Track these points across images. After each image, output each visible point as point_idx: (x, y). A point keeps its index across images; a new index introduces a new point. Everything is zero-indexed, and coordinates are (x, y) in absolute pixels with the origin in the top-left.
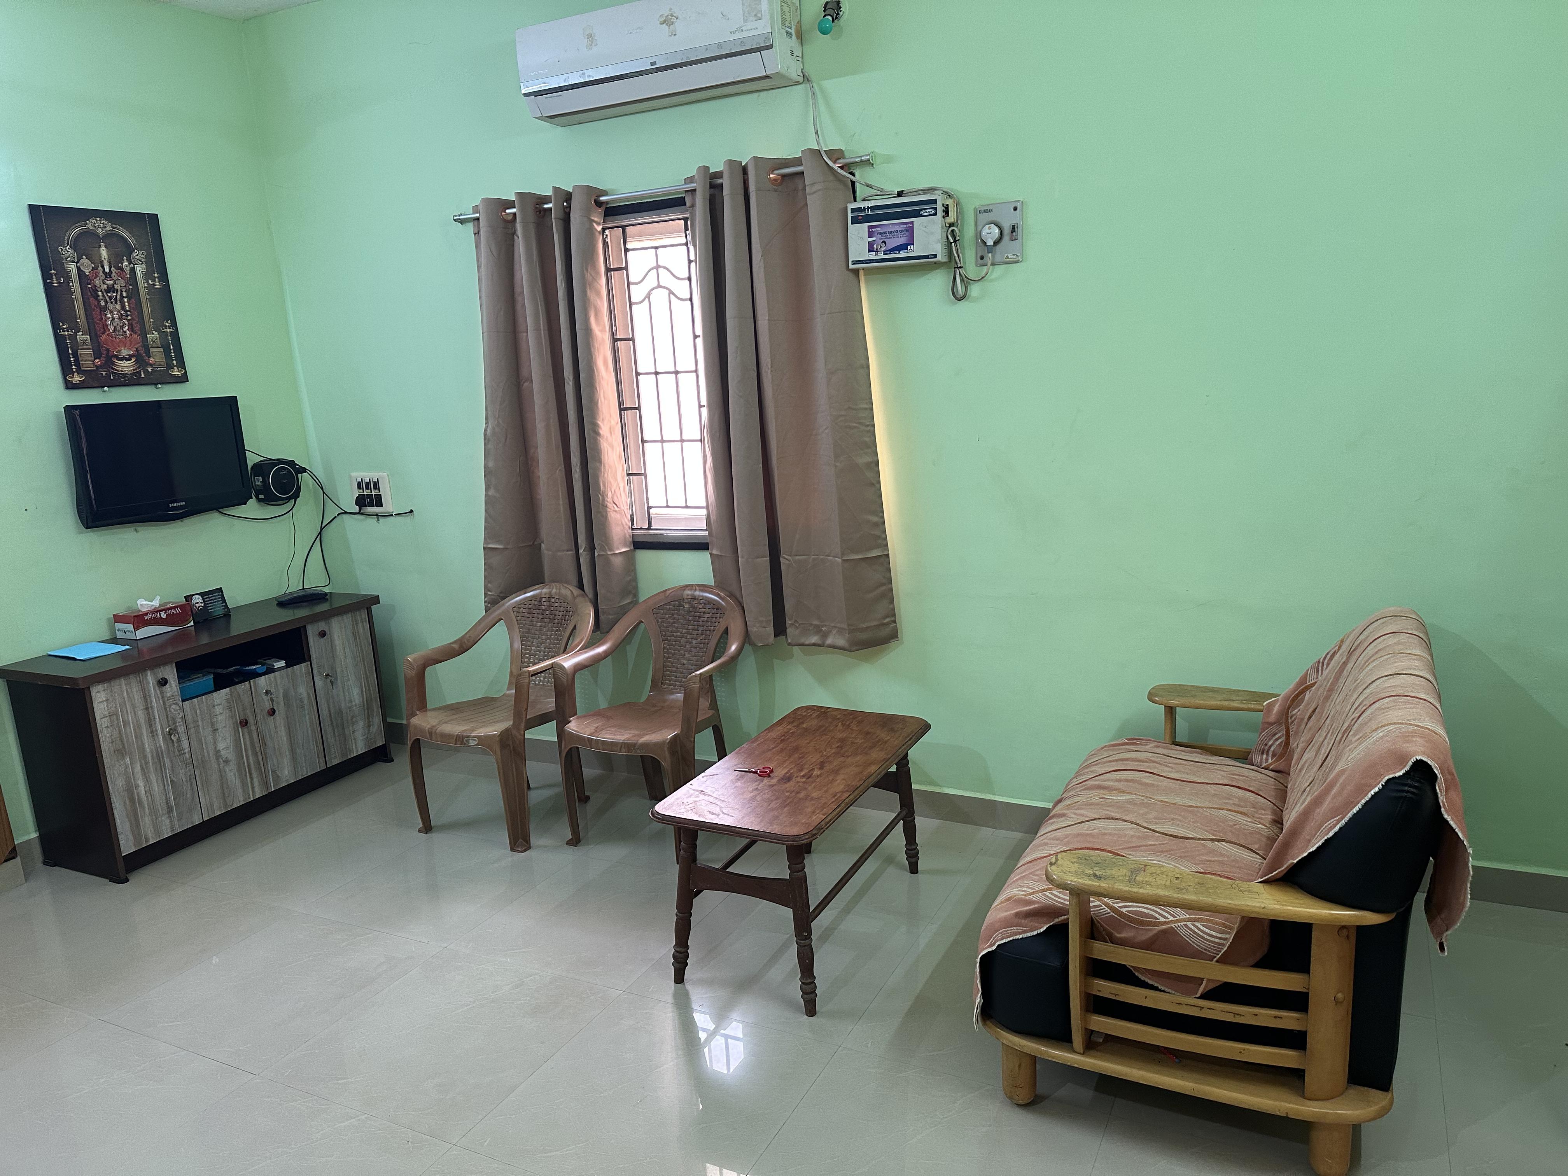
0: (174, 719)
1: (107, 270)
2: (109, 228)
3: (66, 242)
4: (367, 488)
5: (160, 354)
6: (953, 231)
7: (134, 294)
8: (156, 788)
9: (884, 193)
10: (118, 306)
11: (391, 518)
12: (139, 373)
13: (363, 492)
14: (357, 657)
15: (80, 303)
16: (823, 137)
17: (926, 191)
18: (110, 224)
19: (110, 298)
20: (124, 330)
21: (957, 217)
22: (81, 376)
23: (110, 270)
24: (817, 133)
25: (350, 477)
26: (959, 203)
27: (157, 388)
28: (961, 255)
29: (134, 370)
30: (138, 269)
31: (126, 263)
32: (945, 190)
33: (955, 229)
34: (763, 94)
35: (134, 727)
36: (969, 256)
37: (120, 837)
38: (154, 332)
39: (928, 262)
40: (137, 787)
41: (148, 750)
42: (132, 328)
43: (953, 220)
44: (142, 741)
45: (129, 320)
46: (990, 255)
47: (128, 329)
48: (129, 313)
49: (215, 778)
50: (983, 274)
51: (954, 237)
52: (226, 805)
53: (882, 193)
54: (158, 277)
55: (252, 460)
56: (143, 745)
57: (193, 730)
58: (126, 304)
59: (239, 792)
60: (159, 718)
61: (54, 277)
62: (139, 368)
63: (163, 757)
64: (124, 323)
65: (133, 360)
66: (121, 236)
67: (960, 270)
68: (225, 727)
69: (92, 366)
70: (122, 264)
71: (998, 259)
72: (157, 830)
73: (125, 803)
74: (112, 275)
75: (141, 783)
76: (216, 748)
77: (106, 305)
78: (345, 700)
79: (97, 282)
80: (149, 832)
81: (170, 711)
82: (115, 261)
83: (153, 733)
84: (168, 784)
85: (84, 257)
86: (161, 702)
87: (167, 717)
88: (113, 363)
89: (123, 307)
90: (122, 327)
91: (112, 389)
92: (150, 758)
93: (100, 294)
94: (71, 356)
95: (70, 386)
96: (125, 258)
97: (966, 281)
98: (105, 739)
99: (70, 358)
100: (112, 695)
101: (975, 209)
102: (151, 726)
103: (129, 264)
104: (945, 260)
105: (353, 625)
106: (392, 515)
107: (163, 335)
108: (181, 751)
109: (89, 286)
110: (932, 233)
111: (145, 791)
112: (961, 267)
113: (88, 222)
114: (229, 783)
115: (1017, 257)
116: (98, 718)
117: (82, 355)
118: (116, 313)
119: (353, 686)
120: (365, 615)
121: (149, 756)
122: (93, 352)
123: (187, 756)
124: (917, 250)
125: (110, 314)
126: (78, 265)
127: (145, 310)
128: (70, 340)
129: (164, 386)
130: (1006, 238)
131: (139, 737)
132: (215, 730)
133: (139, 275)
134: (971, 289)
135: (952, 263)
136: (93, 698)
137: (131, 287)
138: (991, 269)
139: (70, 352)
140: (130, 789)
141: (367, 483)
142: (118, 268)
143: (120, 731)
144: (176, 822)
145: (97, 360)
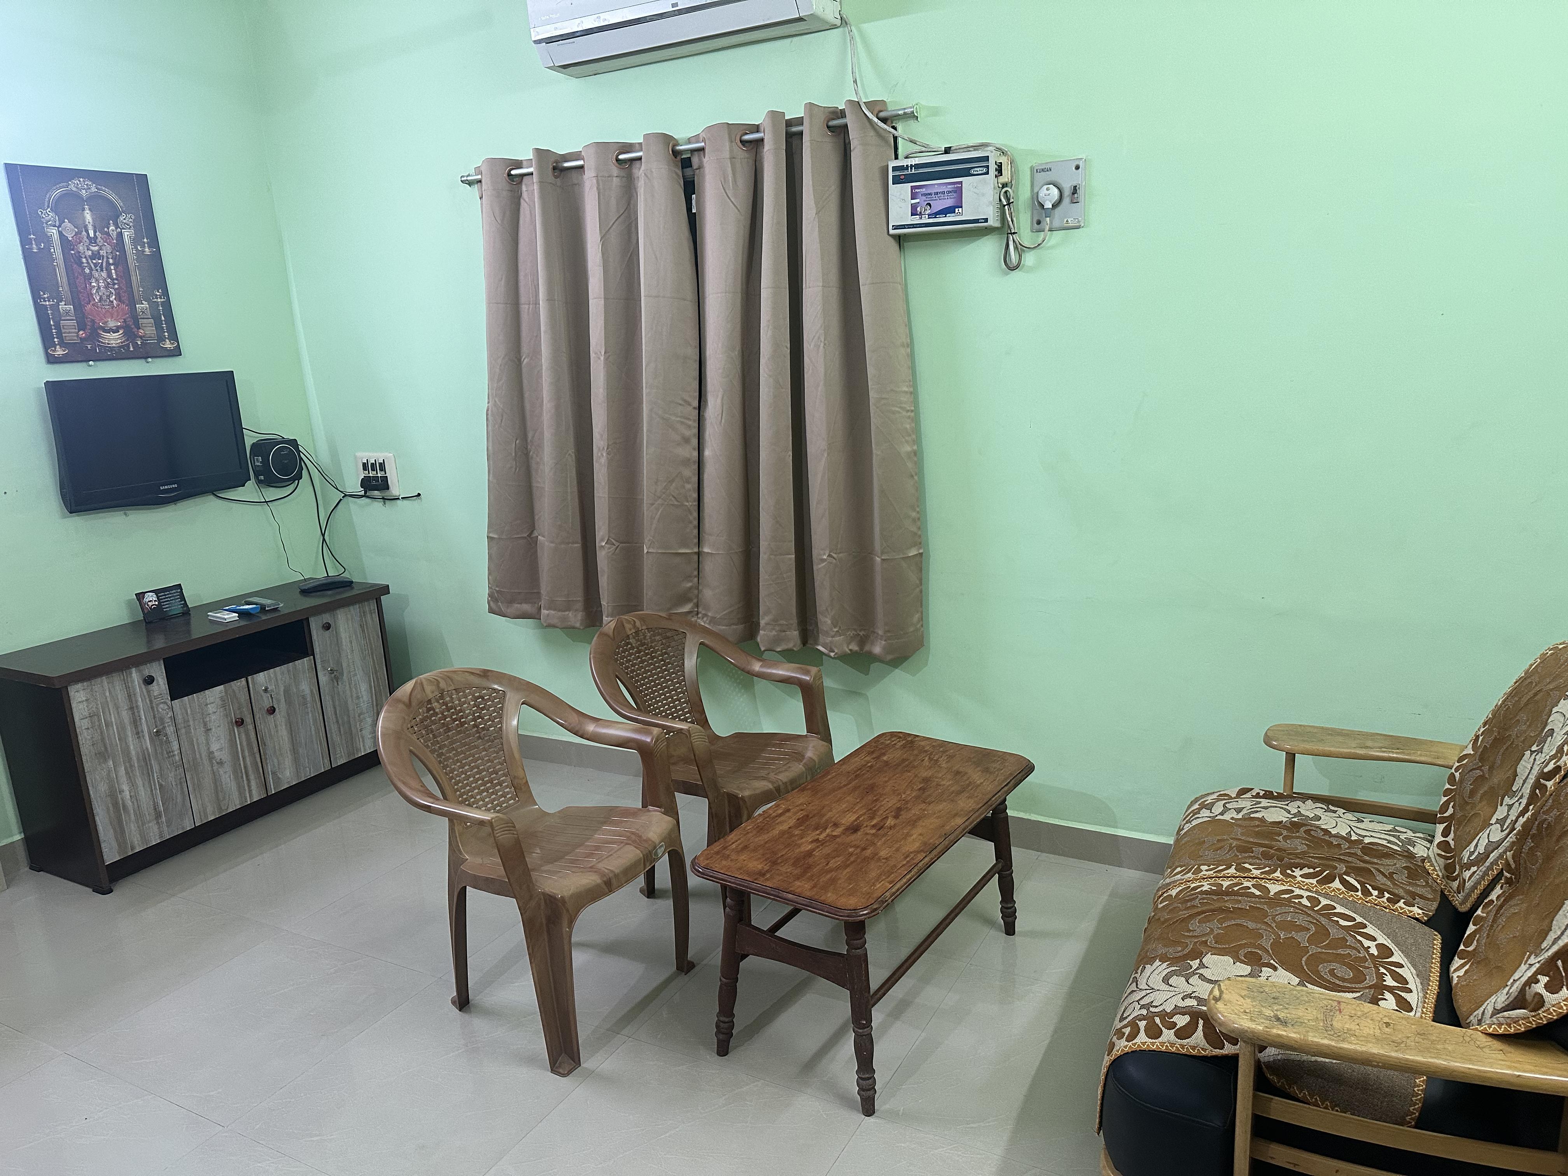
0: (162, 720)
1: (92, 234)
2: (94, 189)
3: (46, 204)
4: (373, 470)
5: (151, 325)
6: (1006, 192)
7: (121, 260)
8: (143, 793)
9: (929, 150)
10: (104, 274)
11: (398, 501)
12: (128, 346)
13: (369, 473)
14: (365, 651)
15: (62, 270)
16: (863, 85)
17: (976, 147)
18: (94, 185)
19: (96, 265)
20: (111, 299)
21: (1012, 177)
22: (63, 349)
23: (95, 235)
24: (855, 82)
25: (355, 457)
26: (1013, 161)
27: (148, 362)
28: (1015, 219)
29: (122, 343)
30: (126, 234)
31: (112, 228)
32: (998, 146)
33: (1009, 190)
34: (795, 39)
35: (117, 728)
36: (1023, 222)
37: (103, 845)
38: (143, 302)
39: (978, 227)
40: (121, 791)
41: (133, 753)
42: (120, 297)
43: (1007, 180)
44: (126, 744)
45: (117, 289)
46: (1048, 219)
47: (115, 299)
48: (116, 282)
49: (207, 781)
50: (1041, 239)
51: (1008, 199)
52: (220, 809)
53: (927, 150)
54: (148, 243)
55: (249, 440)
56: (128, 747)
57: (183, 731)
58: (113, 271)
59: (235, 795)
60: (145, 718)
61: (33, 242)
62: (127, 340)
63: (150, 760)
64: (111, 293)
65: (121, 332)
66: (109, 199)
67: (1014, 236)
68: (218, 726)
69: (76, 338)
70: (108, 229)
71: (1056, 224)
72: (143, 837)
73: (108, 809)
74: (98, 241)
75: (125, 788)
76: (209, 748)
77: (91, 273)
78: (352, 696)
79: (81, 248)
80: (136, 839)
81: (158, 711)
82: (101, 225)
83: (138, 734)
84: (155, 788)
85: (66, 220)
86: (147, 700)
87: (154, 717)
88: (99, 335)
89: (109, 275)
90: (109, 297)
91: (98, 363)
92: (136, 762)
93: (84, 260)
94: (53, 327)
95: (51, 360)
96: (111, 222)
97: (1021, 249)
98: (86, 741)
99: (52, 329)
100: (93, 695)
101: (1032, 168)
102: (136, 727)
103: (116, 228)
104: (997, 224)
105: (361, 616)
106: (399, 499)
107: (153, 305)
108: (170, 753)
109: (73, 252)
110: (983, 195)
111: (131, 796)
112: (1014, 233)
113: (70, 183)
114: (224, 786)
115: (1079, 222)
116: (76, 719)
117: (65, 327)
118: (101, 281)
119: (360, 681)
120: (373, 605)
121: (135, 758)
122: (77, 323)
123: (177, 758)
124: (966, 213)
125: (95, 282)
126: (60, 229)
127: (133, 278)
128: (51, 310)
129: (155, 360)
130: (1066, 200)
131: (123, 739)
132: (208, 730)
133: (127, 241)
134: (1025, 258)
135: (1005, 230)
136: (71, 698)
137: (118, 253)
138: (1048, 235)
139: (52, 323)
140: (113, 794)
141: (372, 464)
142: (102, 232)
143: (101, 733)
144: (165, 828)
145: (81, 332)
